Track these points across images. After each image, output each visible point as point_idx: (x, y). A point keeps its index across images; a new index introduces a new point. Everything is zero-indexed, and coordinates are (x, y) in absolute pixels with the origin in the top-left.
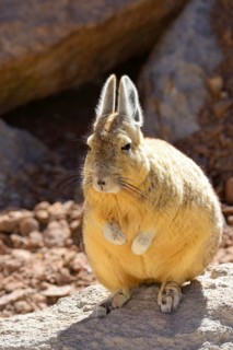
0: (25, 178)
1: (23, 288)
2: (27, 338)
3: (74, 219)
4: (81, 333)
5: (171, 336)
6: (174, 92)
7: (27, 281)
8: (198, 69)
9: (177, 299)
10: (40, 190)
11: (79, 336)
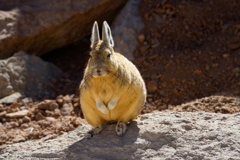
0: (52, 85)
1: (52, 134)
2: (54, 150)
3: (75, 102)
4: (79, 146)
5: (122, 146)
6: (122, 42)
7: (53, 131)
8: (133, 32)
9: (125, 129)
10: (59, 90)
11: (78, 148)
